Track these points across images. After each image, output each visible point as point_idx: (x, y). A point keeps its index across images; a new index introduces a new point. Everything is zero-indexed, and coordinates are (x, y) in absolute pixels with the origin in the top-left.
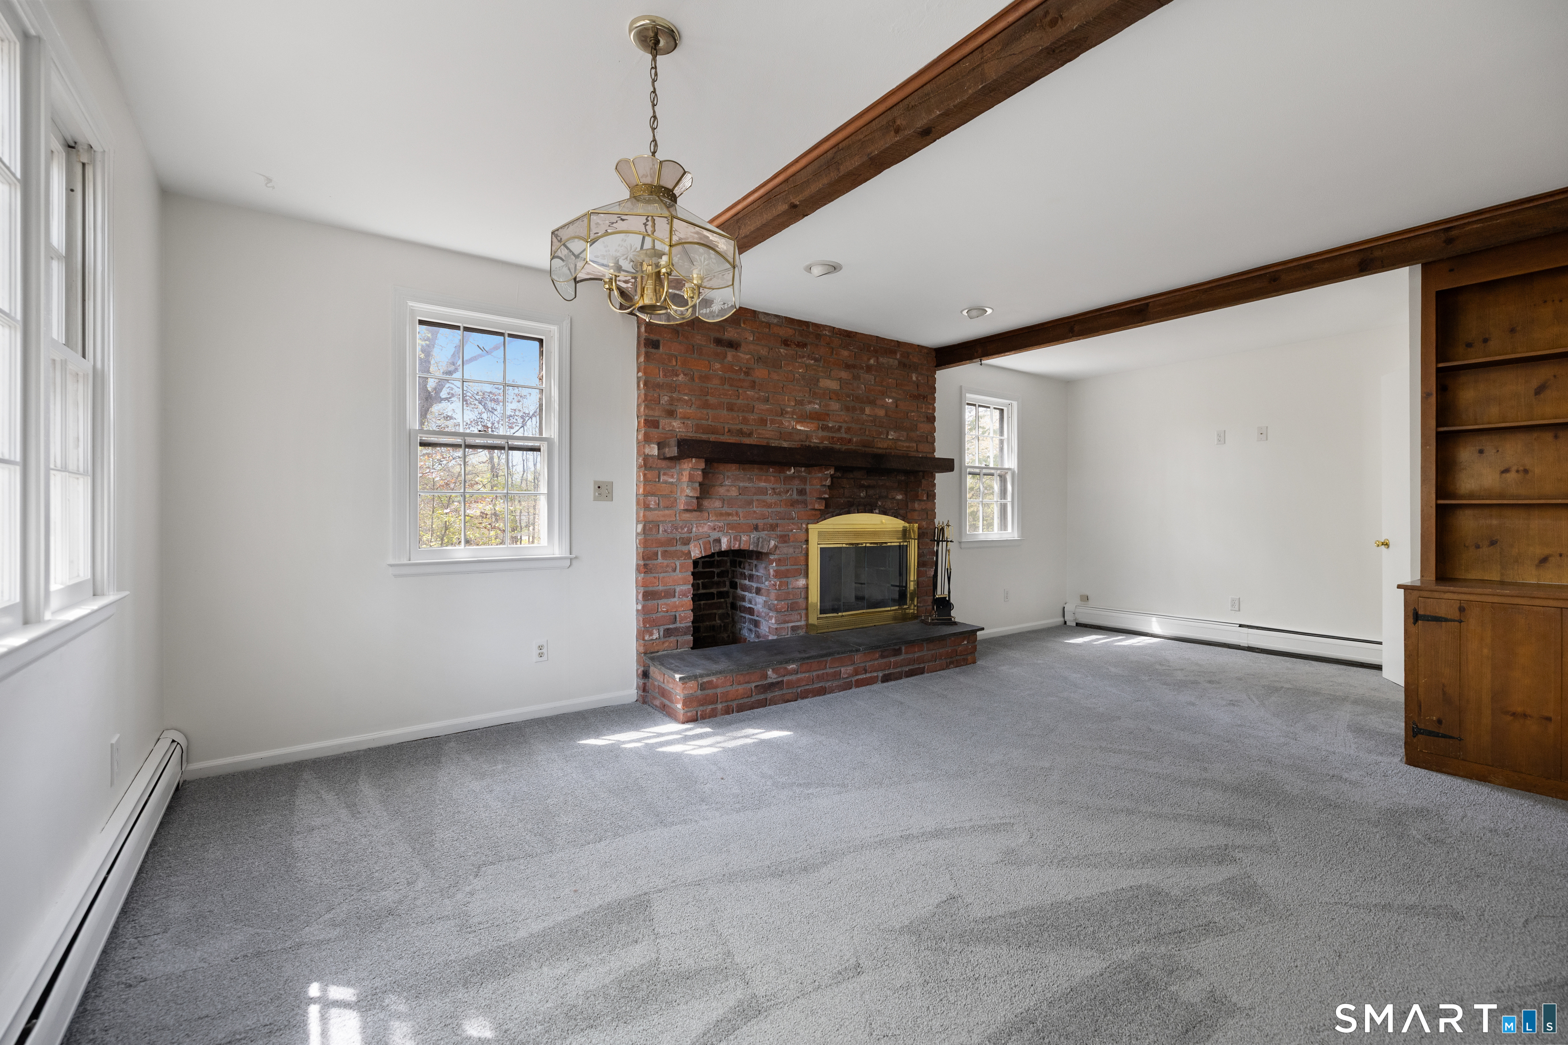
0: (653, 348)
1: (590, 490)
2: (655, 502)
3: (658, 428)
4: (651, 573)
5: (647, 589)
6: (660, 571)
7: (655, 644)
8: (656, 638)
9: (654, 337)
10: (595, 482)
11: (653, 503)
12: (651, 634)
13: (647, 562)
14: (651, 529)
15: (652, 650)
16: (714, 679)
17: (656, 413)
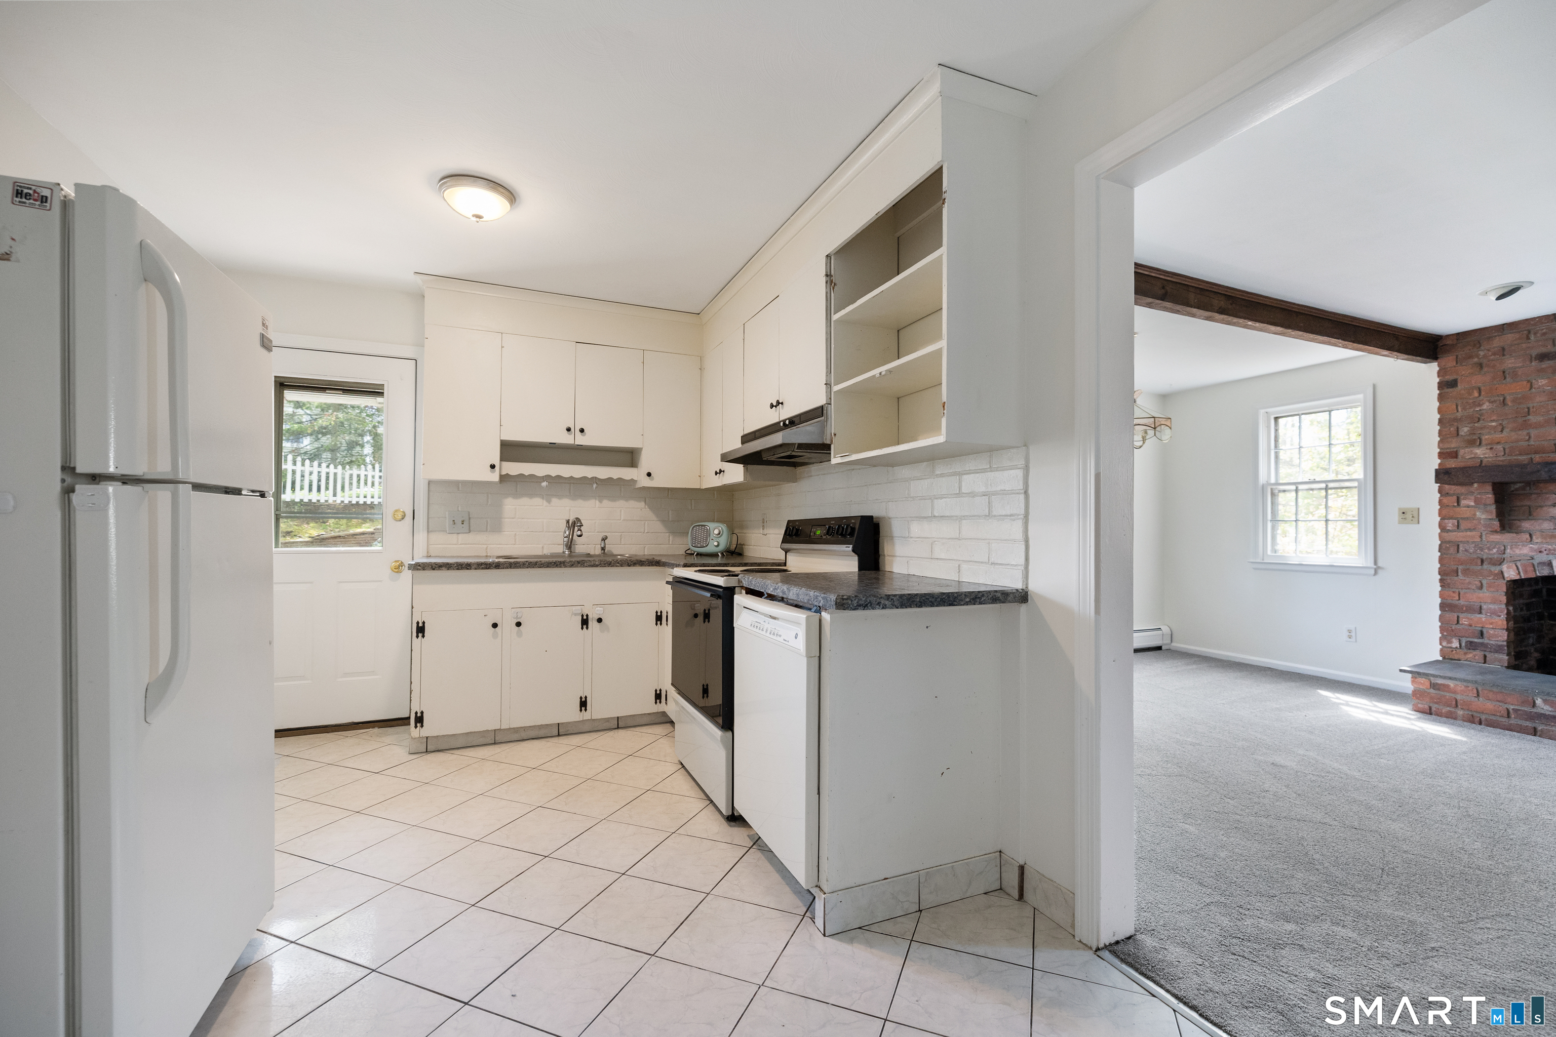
0: (1448, 388)
1: (1396, 516)
2: (1453, 524)
3: (1456, 457)
4: (1449, 587)
5: (1445, 601)
6: (1460, 587)
7: (1454, 652)
8: (1456, 648)
9: (1449, 378)
10: (1400, 509)
11: (1450, 525)
12: (1450, 642)
13: (1445, 578)
14: (1448, 549)
15: (1451, 657)
16: (1451, 684)
17: (1453, 444)
